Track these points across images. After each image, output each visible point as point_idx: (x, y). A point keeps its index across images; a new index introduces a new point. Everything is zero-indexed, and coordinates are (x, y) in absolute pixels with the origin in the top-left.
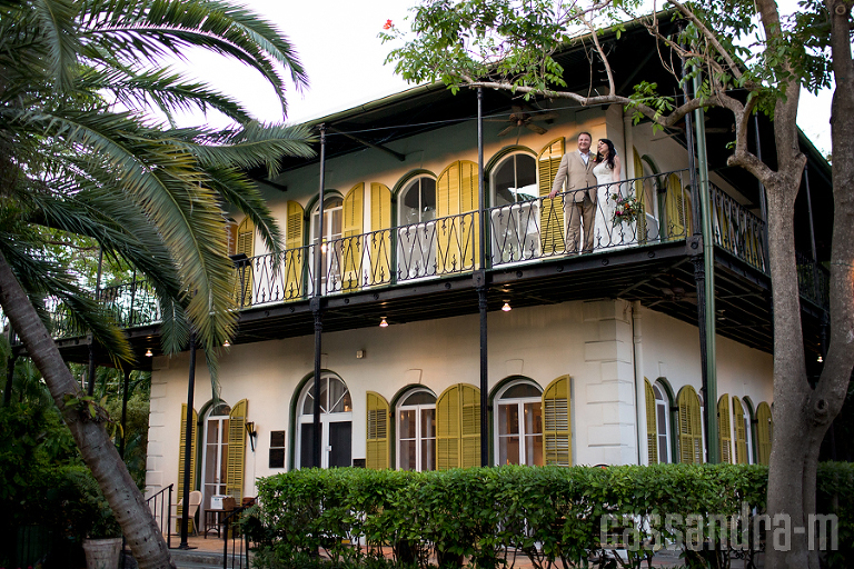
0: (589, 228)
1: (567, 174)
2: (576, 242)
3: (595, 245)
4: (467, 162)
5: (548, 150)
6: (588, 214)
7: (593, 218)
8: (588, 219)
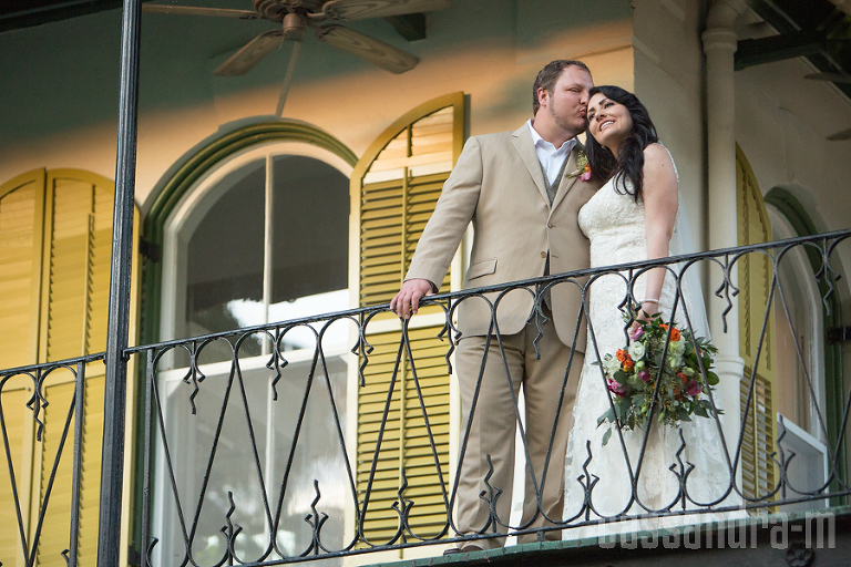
0: (546, 439)
1: (475, 217)
2: (496, 494)
3: (571, 508)
4: (75, 176)
5: (400, 144)
6: (548, 386)
7: (564, 400)
8: (547, 405)
